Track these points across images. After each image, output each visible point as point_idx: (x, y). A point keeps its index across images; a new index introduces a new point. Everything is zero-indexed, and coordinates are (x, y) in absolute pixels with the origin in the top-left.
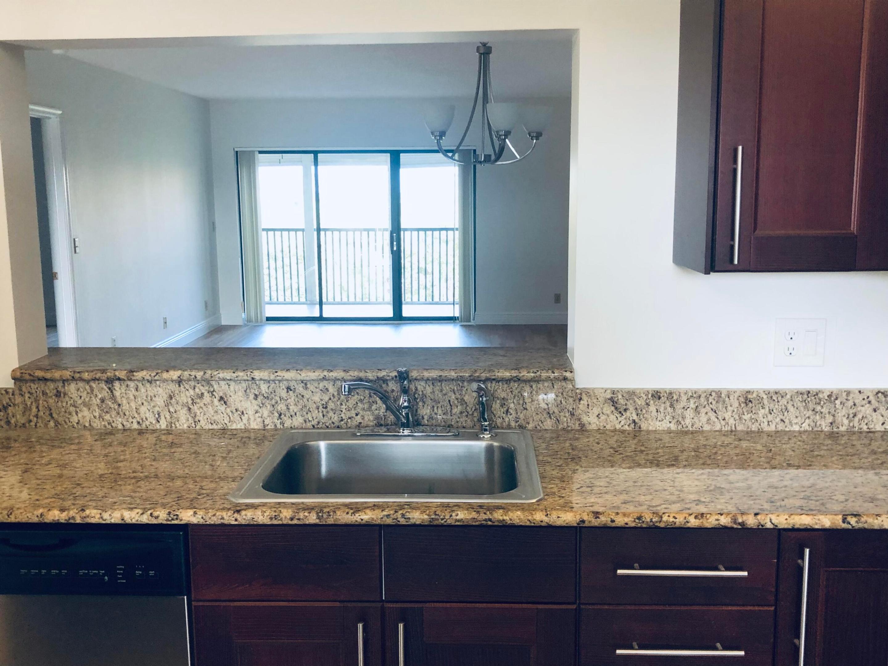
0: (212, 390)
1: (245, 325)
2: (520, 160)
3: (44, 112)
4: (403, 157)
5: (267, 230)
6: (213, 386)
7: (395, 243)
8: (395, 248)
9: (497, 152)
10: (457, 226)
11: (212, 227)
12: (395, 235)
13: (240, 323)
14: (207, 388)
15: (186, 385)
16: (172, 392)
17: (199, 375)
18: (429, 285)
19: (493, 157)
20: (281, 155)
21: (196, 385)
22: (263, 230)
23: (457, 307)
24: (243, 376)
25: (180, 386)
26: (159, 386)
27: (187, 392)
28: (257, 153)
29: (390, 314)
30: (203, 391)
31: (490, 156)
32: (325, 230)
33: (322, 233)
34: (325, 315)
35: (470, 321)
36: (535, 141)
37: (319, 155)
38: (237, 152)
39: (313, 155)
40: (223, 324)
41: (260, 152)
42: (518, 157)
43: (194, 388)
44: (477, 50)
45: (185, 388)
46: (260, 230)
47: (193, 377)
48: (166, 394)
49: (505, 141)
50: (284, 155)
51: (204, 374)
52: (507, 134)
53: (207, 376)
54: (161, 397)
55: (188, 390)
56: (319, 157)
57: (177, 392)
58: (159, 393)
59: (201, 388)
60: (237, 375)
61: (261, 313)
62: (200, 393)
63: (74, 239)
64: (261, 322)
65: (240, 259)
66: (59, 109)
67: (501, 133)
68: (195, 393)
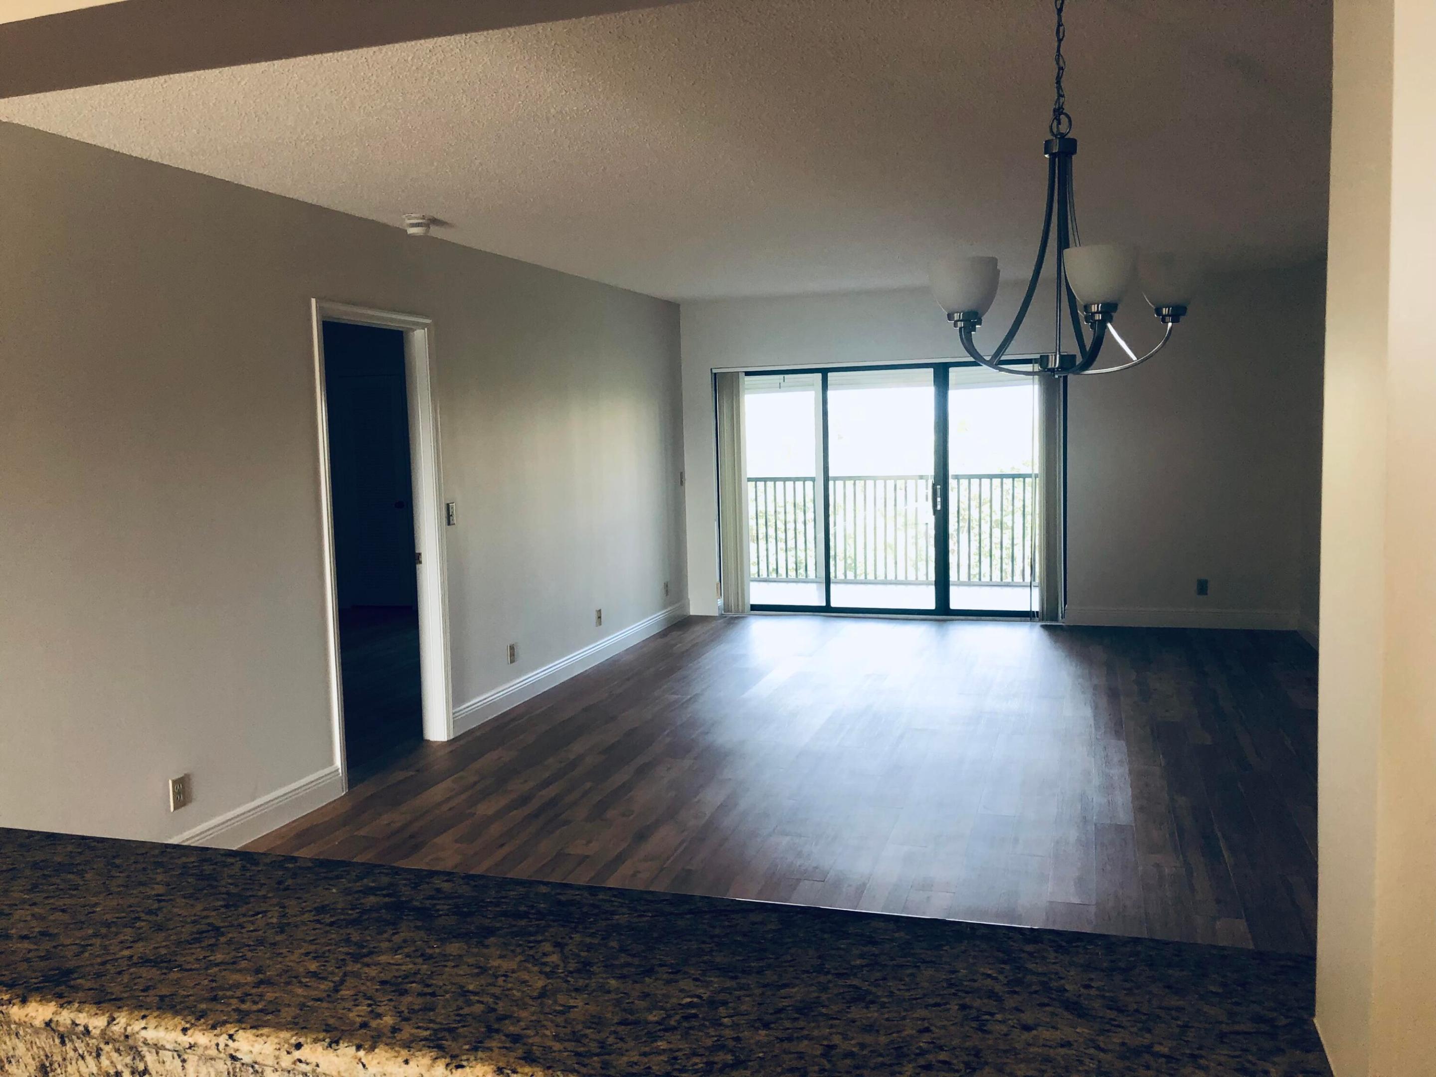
0: (141, 1067)
1: (722, 616)
2: (1136, 364)
3: (404, 322)
4: (953, 372)
5: (756, 480)
6: (142, 1058)
7: (939, 499)
8: (939, 507)
9: (1088, 349)
10: (1037, 471)
11: (680, 479)
12: (939, 487)
13: (715, 613)
14: (128, 1060)
15: (78, 1044)
16: (47, 1056)
17: (98, 1023)
18: (1007, 543)
19: (1079, 360)
20: (781, 376)
21: (102, 1046)
22: (749, 480)
23: (1036, 592)
24: (206, 1048)
25: (63, 1043)
26: (17, 1034)
27: (81, 1062)
28: (742, 375)
29: (931, 605)
30: (120, 1067)
31: (1074, 357)
32: (836, 479)
33: (831, 483)
34: (834, 604)
35: (1056, 620)
36: (1170, 324)
37: (829, 374)
38: (715, 374)
39: (820, 374)
40: (692, 613)
41: (748, 374)
42: (1134, 358)
43: (98, 1056)
44: (1045, 148)
45: (75, 1050)
46: (744, 480)
47: (81, 1028)
48: (34, 1059)
49: (1106, 327)
50: (786, 376)
51: (109, 1023)
52: (1109, 310)
53: (117, 1029)
54: (22, 1065)
55: (83, 1057)
56: (829, 378)
57: (58, 1058)
58: (17, 1053)
59: (115, 1055)
60: (192, 1041)
61: (743, 598)
62: (112, 1071)
63: (448, 505)
64: (743, 612)
65: (716, 524)
66: (427, 317)
67: (1094, 308)
68: (100, 1068)
